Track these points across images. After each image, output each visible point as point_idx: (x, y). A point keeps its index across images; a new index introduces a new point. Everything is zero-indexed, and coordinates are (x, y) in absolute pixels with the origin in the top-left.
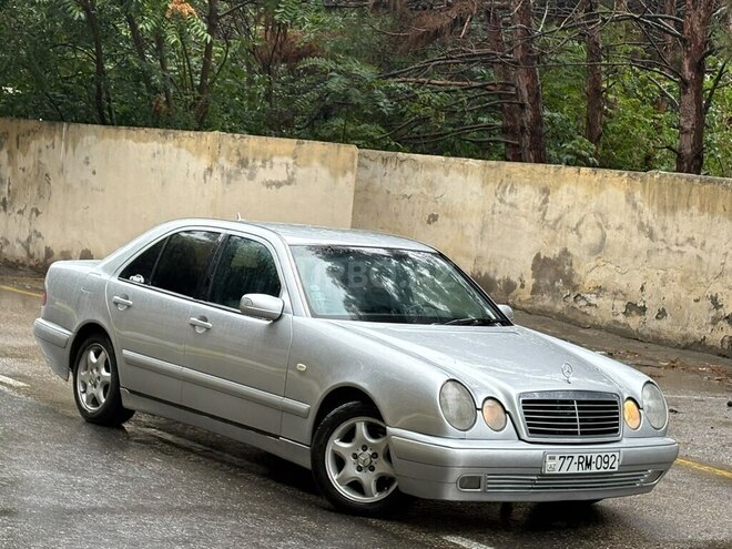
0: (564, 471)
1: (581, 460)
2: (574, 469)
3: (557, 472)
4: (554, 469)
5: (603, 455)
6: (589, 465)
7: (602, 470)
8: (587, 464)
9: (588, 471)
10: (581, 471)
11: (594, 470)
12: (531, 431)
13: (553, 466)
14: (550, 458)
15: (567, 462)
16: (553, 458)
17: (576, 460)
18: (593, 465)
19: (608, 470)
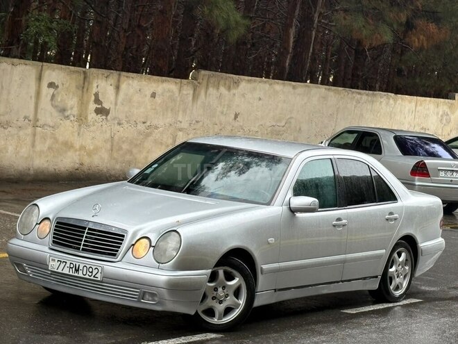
0: (60, 271)
1: (71, 267)
2: (66, 271)
3: (56, 270)
4: (54, 268)
5: (88, 266)
7: (87, 277)
8: (76, 269)
9: (76, 274)
10: (71, 273)
11: (80, 274)
12: (54, 242)
13: (53, 265)
14: (52, 260)
15: (62, 265)
16: (54, 260)
17: (68, 265)
18: (80, 272)
19: (92, 278)
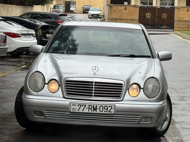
0: (81, 111)
1: (90, 107)
2: (86, 111)
3: (77, 111)
4: (75, 110)
5: (104, 106)
6: (95, 109)
7: (103, 112)
9: (95, 112)
10: (90, 112)
11: (98, 111)
12: (68, 94)
13: (75, 108)
14: (73, 105)
15: (82, 108)
17: (87, 106)
19: (107, 112)
